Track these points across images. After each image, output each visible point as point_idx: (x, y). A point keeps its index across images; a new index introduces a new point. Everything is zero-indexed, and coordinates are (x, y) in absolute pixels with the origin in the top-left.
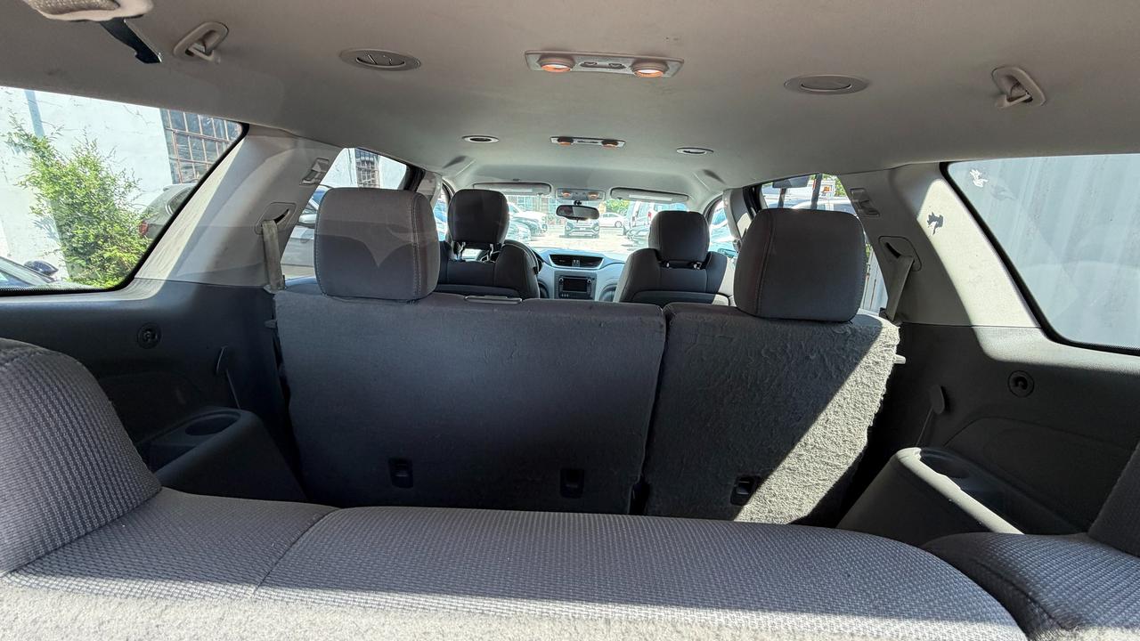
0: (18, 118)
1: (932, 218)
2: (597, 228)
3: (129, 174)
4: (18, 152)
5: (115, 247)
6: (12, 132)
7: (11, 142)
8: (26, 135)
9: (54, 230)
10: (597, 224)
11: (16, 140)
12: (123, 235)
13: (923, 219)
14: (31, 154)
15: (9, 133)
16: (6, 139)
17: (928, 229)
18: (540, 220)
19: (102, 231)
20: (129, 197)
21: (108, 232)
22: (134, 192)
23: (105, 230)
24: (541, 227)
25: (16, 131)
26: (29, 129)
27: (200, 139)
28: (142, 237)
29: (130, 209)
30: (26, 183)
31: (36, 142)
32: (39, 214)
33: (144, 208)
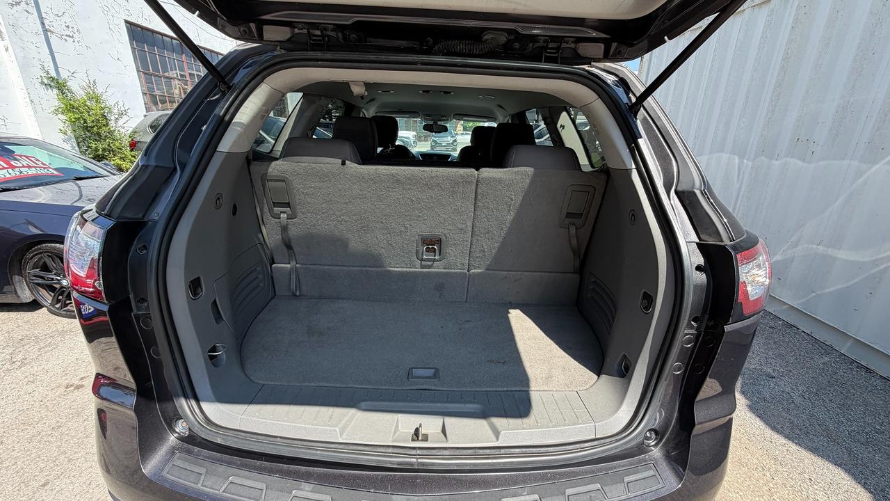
0: (46, 66)
1: (561, 126)
2: (455, 144)
3: (121, 104)
4: (47, 90)
5: (116, 158)
6: (43, 75)
7: (42, 83)
8: (52, 77)
9: (75, 145)
10: (455, 141)
11: (46, 81)
12: (120, 149)
13: (558, 126)
14: (56, 91)
15: (41, 76)
16: (40, 80)
17: (560, 130)
18: (412, 138)
19: (107, 146)
20: (121, 122)
21: (111, 147)
22: (125, 118)
23: (109, 145)
24: (412, 142)
25: (45, 74)
26: (53, 74)
27: (160, 77)
28: (132, 150)
29: (122, 130)
30: (56, 112)
31: (58, 83)
32: (65, 133)
33: (131, 130)
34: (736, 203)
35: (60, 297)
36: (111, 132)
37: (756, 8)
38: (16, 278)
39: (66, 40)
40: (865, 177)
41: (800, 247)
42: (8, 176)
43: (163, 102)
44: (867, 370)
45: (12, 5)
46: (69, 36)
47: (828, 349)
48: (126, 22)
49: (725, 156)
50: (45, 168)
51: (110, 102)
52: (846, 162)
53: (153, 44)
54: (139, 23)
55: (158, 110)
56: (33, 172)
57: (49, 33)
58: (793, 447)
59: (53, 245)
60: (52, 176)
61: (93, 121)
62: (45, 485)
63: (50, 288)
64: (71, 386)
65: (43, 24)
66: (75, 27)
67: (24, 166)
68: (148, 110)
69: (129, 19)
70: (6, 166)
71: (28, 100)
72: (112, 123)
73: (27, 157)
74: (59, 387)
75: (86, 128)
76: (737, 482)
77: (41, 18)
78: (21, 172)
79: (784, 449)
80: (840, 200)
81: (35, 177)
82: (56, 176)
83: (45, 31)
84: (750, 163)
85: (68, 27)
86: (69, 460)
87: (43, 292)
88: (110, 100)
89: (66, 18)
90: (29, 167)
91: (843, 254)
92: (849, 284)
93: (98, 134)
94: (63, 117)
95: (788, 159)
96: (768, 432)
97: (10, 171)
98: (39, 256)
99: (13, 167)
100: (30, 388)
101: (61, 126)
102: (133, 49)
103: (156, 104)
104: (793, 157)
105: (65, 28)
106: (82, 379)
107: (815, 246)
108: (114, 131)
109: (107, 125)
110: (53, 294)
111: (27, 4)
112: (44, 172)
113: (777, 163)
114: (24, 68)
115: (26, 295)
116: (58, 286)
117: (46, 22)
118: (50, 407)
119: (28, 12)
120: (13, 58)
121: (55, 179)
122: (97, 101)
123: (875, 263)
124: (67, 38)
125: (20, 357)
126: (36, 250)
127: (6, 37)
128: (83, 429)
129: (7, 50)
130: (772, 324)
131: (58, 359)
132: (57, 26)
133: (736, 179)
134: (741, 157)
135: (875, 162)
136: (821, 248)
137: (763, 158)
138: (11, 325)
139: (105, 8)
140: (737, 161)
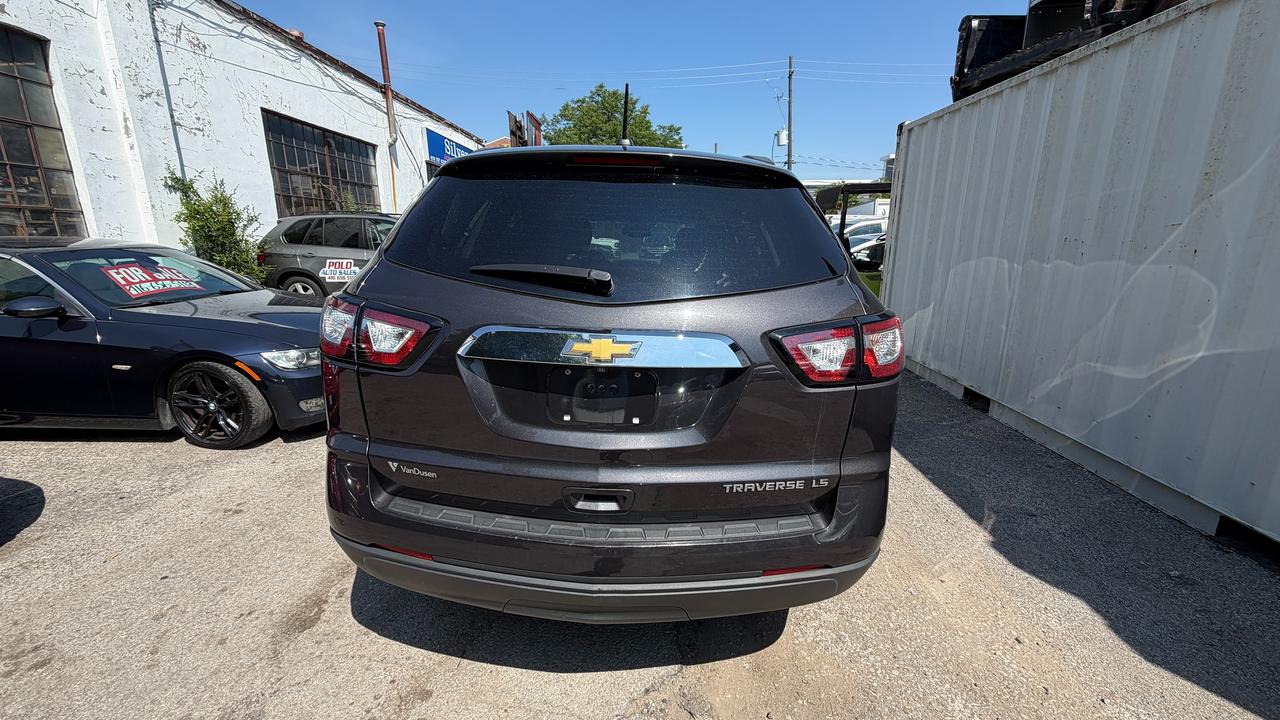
0: (172, 165)
3: (251, 208)
4: (171, 193)
6: (167, 176)
7: (166, 185)
8: (176, 178)
11: (170, 182)
14: (179, 194)
15: (165, 177)
16: (163, 182)
20: (249, 230)
22: (255, 224)
23: (234, 258)
25: (169, 175)
26: (179, 174)
27: (297, 174)
28: (260, 265)
29: (251, 240)
30: (178, 219)
31: (183, 184)
32: (185, 244)
33: (261, 239)
34: (1009, 317)
35: (204, 425)
36: (237, 243)
37: (1015, 89)
38: (161, 401)
39: (195, 134)
40: (1132, 279)
41: (1077, 366)
42: (151, 289)
43: (298, 204)
44: (1154, 510)
45: (142, 97)
46: (199, 129)
47: (1113, 489)
48: (263, 110)
49: (994, 260)
50: (187, 281)
51: (239, 206)
52: (1115, 262)
53: (291, 135)
54: (278, 110)
55: (292, 215)
56: (175, 285)
57: (177, 127)
58: (1035, 581)
59: (206, 363)
60: (195, 289)
61: (218, 229)
62: (223, 590)
63: (194, 414)
64: (230, 510)
65: (172, 116)
66: (207, 119)
67: (166, 279)
68: (281, 215)
69: (266, 107)
70: (149, 278)
71: (149, 205)
72: (239, 232)
73: (169, 269)
74: (217, 510)
75: (209, 238)
76: (962, 610)
77: (171, 110)
78: (164, 286)
79: (1026, 582)
80: (1113, 307)
81: (178, 291)
82: (198, 290)
83: (174, 124)
84: (1020, 268)
85: (198, 119)
86: (243, 572)
87: (187, 418)
88: (239, 204)
89: (198, 109)
90: (172, 280)
91: (1120, 372)
92: (1129, 407)
93: (223, 244)
94: (186, 225)
95: (1058, 262)
96: (1011, 568)
97: (153, 283)
98: (188, 376)
99: (156, 280)
100: (187, 511)
101: (182, 235)
102: (268, 141)
103: (289, 207)
104: (1062, 260)
105: (196, 121)
106: (239, 505)
107: (1092, 364)
108: (241, 241)
109: (233, 234)
110: (197, 422)
111: (158, 95)
112: (187, 285)
113: (1049, 266)
114: (148, 168)
115: (168, 422)
116: (201, 412)
117: (176, 114)
118: (212, 528)
119: (158, 104)
120: (138, 158)
121: (197, 293)
122: (224, 205)
123: (1151, 379)
124: (197, 132)
125: (168, 484)
126: (187, 368)
127: (133, 134)
128: (249, 547)
129: (132, 148)
130: (1051, 463)
131: (209, 487)
132: (186, 118)
133: (1007, 287)
134: (1011, 262)
135: (1140, 263)
136: (1099, 365)
137: (1033, 261)
138: (151, 454)
139: (241, 95)
140: (1007, 266)
